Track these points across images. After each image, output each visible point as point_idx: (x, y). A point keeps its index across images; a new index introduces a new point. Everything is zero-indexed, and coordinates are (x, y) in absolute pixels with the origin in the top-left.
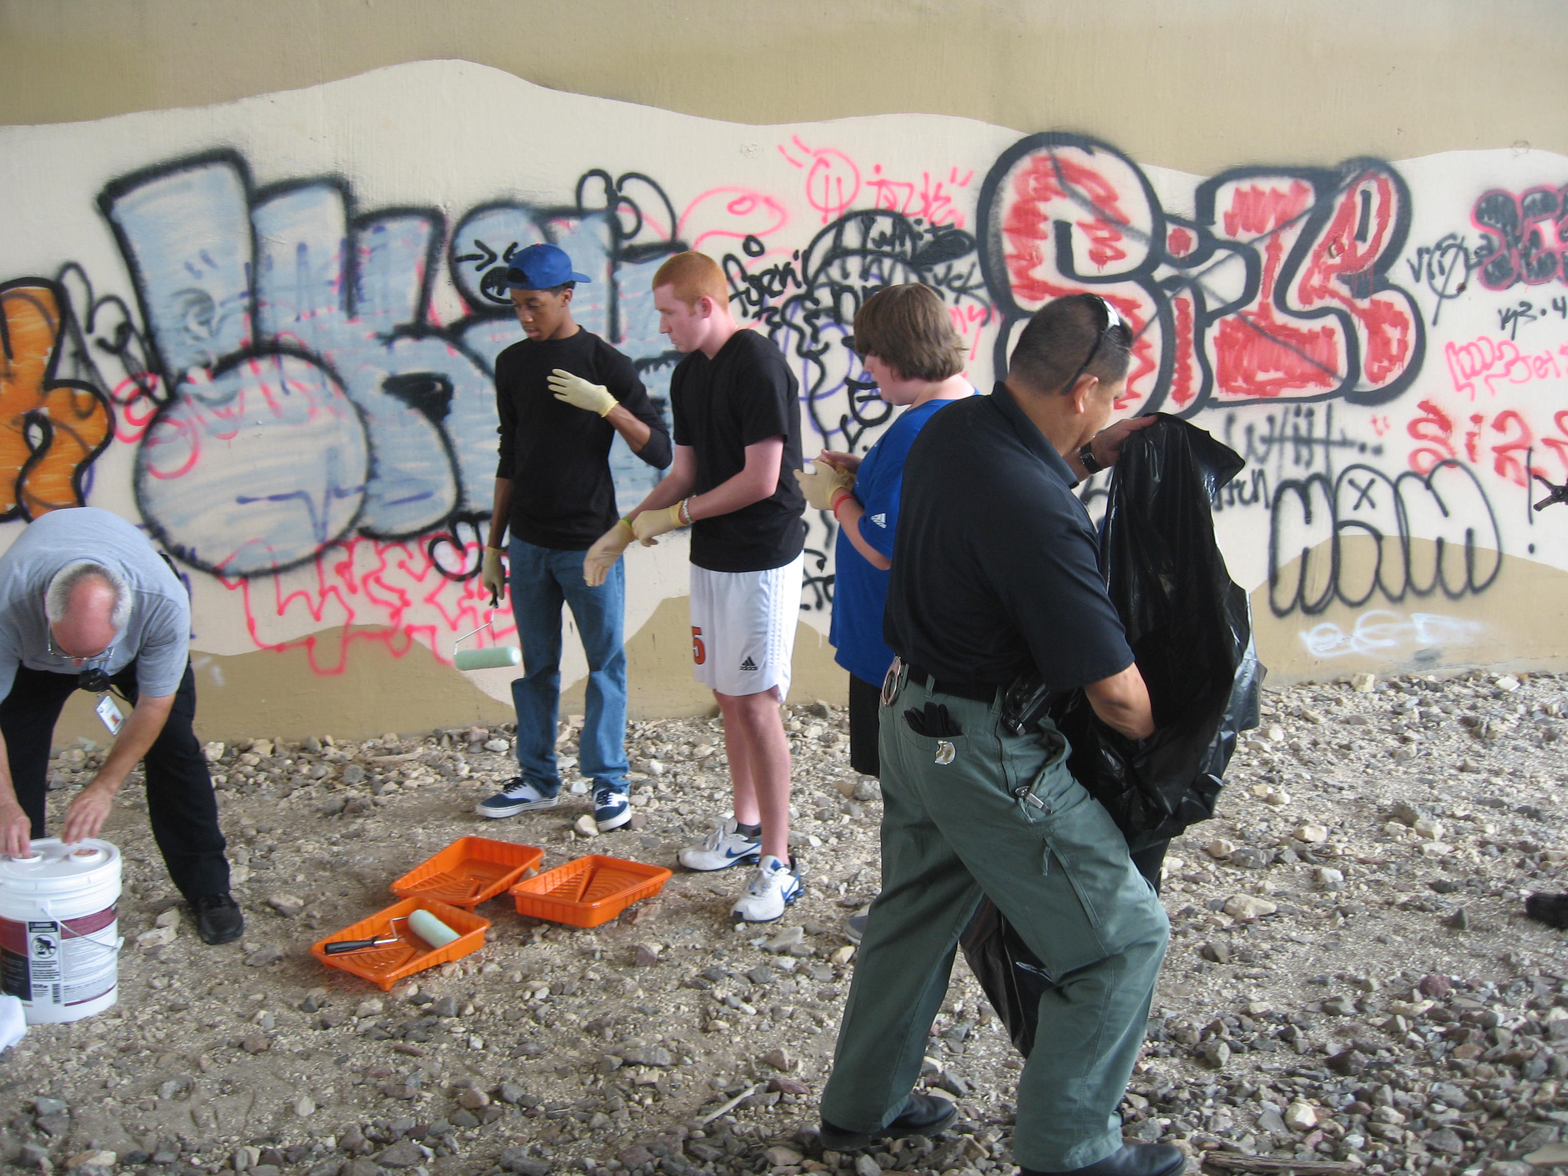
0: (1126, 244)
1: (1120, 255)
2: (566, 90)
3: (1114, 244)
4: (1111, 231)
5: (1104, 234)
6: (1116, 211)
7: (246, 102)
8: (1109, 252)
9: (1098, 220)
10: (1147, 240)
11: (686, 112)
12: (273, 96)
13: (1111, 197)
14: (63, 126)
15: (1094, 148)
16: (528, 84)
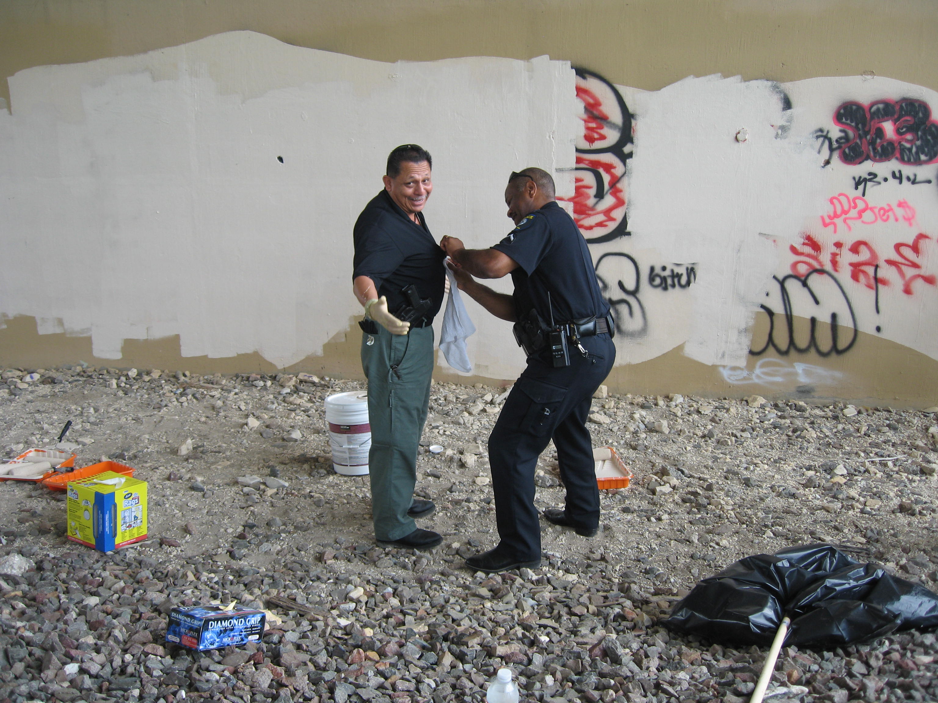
0: (606, 131)
1: (603, 138)
2: (300, 46)
3: (599, 131)
4: (596, 124)
5: (593, 125)
6: (600, 112)
7: (151, 53)
8: (596, 136)
9: (589, 117)
10: (619, 129)
11: (360, 57)
12: (163, 50)
13: (597, 104)
14: (72, 65)
15: (587, 75)
16: (281, 43)
